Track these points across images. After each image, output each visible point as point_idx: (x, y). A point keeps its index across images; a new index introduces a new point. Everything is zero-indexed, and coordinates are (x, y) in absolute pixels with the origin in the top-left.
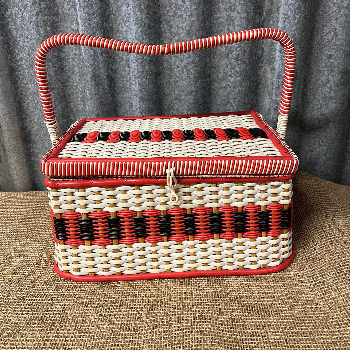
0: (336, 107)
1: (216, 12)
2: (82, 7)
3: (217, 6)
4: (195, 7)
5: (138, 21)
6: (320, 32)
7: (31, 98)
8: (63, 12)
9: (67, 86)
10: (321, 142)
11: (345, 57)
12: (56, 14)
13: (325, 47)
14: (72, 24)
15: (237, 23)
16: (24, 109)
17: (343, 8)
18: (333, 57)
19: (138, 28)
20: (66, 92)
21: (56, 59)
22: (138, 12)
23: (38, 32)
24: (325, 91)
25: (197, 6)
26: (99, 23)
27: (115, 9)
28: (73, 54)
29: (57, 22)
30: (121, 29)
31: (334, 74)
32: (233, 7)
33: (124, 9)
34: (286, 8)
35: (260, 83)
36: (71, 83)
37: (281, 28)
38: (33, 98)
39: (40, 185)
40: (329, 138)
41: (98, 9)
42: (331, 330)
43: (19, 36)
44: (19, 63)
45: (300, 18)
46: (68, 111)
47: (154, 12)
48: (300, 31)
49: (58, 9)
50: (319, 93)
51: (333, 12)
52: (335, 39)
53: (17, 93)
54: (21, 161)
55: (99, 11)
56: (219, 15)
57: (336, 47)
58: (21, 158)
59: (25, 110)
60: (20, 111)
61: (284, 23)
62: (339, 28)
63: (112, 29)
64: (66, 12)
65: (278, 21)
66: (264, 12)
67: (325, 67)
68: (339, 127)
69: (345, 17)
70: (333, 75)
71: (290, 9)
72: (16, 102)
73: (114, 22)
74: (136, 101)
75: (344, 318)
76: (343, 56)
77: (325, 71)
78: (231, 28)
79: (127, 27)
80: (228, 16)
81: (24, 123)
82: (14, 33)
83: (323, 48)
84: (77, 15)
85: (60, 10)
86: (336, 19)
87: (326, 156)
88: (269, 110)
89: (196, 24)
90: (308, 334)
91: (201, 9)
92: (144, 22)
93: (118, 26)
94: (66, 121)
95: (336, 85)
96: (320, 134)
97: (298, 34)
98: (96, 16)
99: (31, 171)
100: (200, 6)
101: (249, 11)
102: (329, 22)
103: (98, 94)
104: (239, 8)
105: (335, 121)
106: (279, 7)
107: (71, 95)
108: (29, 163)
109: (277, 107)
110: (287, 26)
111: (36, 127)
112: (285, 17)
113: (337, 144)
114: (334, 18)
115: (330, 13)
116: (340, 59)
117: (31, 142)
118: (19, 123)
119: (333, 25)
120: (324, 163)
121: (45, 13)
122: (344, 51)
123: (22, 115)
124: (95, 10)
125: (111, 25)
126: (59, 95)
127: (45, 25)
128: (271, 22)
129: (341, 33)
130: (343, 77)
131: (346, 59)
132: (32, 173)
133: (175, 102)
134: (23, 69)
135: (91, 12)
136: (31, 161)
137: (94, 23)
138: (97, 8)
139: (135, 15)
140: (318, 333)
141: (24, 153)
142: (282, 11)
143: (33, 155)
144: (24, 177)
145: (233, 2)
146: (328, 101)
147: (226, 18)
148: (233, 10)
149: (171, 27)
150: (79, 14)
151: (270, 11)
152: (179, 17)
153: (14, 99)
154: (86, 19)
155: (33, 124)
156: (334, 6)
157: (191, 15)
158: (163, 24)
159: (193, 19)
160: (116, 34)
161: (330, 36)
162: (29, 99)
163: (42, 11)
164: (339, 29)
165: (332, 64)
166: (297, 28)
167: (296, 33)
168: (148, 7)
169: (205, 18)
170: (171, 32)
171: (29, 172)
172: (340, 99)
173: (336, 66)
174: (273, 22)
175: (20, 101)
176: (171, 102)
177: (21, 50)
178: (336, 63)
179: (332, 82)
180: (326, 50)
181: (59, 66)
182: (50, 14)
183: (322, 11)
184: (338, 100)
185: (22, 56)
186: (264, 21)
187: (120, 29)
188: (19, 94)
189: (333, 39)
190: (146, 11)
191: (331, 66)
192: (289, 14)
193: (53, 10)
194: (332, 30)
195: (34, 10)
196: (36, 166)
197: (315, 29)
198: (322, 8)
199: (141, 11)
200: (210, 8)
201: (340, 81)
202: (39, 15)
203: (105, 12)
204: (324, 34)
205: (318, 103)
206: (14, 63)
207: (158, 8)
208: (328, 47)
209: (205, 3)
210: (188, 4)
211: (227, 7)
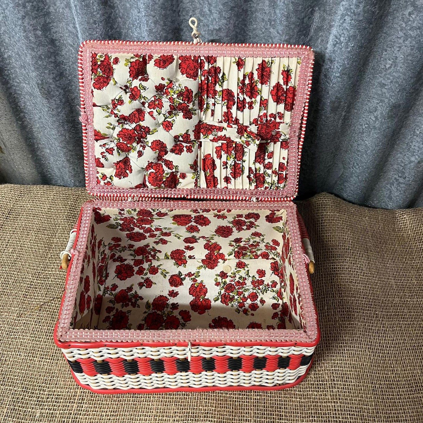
1: (252, 23)
2: (80, 14)
3: (254, 16)
4: (224, 21)
5: (152, 33)
6: (377, 57)
7: (27, 97)
8: (56, 10)
9: (69, 91)
10: (355, 164)
11: (399, 91)
12: (48, 14)
13: (380, 73)
14: (68, 25)
16: (21, 108)
17: (411, 37)
18: (386, 87)
20: (69, 97)
21: (52, 65)
22: (151, 23)
23: (27, 37)
24: (370, 118)
25: (227, 21)
26: (102, 32)
27: (122, 11)
28: (73, 58)
29: (50, 23)
30: (132, 34)
31: (384, 105)
32: (273, 23)
33: (135, 12)
34: (339, 31)
36: (73, 87)
37: (330, 51)
38: (31, 98)
39: (50, 175)
40: (365, 164)
41: (101, 16)
42: (301, 393)
43: (3, 33)
44: (8, 61)
45: (353, 46)
46: (73, 115)
47: (173, 22)
48: (351, 61)
49: (49, 8)
50: (364, 118)
51: (398, 37)
52: (393, 68)
53: (11, 94)
54: (26, 158)
55: (102, 19)
56: (255, 26)
57: (391, 78)
58: (25, 154)
59: (23, 108)
60: (17, 110)
61: (335, 47)
62: (400, 59)
64: (59, 11)
65: (328, 41)
66: (312, 30)
67: (376, 94)
68: (377, 156)
69: (410, 48)
70: (382, 105)
71: (343, 34)
72: (10, 103)
73: (122, 27)
75: (315, 382)
76: (398, 90)
77: (374, 97)
79: (138, 33)
80: (266, 29)
81: (23, 121)
83: (378, 74)
84: (74, 19)
85: (52, 8)
86: (400, 47)
87: (358, 178)
90: (283, 396)
91: (232, 24)
92: (159, 34)
93: (128, 31)
94: (71, 125)
95: (383, 117)
96: (357, 156)
97: (348, 64)
98: (99, 24)
99: (38, 164)
100: (231, 21)
101: (292, 34)
102: (390, 47)
104: (280, 28)
105: (374, 150)
106: (331, 26)
107: (74, 99)
108: (35, 158)
110: (337, 51)
111: (38, 125)
112: (336, 41)
113: (372, 169)
114: (398, 45)
115: (394, 37)
116: (393, 92)
117: (35, 139)
118: (17, 123)
119: (395, 52)
120: (355, 184)
121: (33, 17)
122: (399, 85)
123: (19, 114)
124: (97, 19)
125: (118, 30)
127: (34, 29)
128: (319, 41)
129: (401, 64)
130: (391, 110)
131: (400, 93)
132: (40, 166)
134: (14, 67)
135: (92, 21)
136: (37, 156)
137: (97, 33)
138: (99, 16)
139: (149, 26)
140: (290, 395)
141: (28, 150)
142: (334, 31)
143: (38, 150)
144: (32, 171)
145: (273, 17)
146: (371, 129)
147: (263, 31)
148: (273, 26)
150: (76, 19)
151: (320, 29)
152: (204, 26)
153: (8, 100)
154: (86, 29)
155: (34, 121)
156: (401, 30)
157: (219, 30)
158: (184, 30)
162: (25, 98)
163: (29, 14)
165: (384, 95)
166: (348, 57)
167: (346, 62)
168: (165, 17)
169: (237, 33)
171: (36, 166)
172: (384, 131)
173: (387, 98)
174: (322, 41)
175: (15, 101)
177: (7, 47)
178: (388, 95)
179: (378, 113)
180: (381, 77)
181: (57, 72)
182: (39, 16)
183: (385, 33)
184: (381, 132)
185: (10, 54)
186: (310, 40)
187: (130, 34)
188: (13, 93)
189: (390, 67)
190: (162, 23)
191: (383, 95)
192: (342, 39)
193: (42, 10)
194: (392, 57)
195: (19, 13)
196: (43, 159)
197: (371, 53)
198: (385, 29)
199: (156, 23)
200: (244, 20)
201: (388, 114)
202: (26, 19)
203: (109, 17)
204: (382, 59)
205: (360, 127)
207: (178, 14)
208: (383, 74)
209: (237, 16)
210: (216, 15)
211: (266, 19)
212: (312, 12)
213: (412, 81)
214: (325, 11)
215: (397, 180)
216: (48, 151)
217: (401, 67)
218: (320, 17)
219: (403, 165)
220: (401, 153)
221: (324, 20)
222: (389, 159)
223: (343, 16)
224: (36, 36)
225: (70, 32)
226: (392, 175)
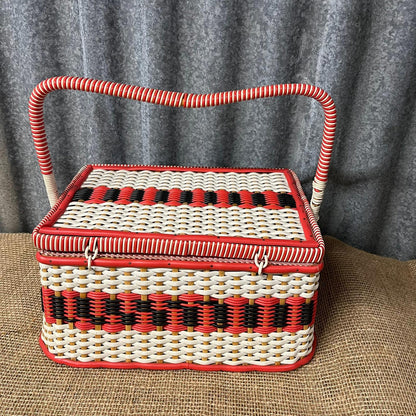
0: (376, 167)
1: (245, 48)
2: (87, 32)
3: (247, 40)
4: (219, 41)
5: (152, 52)
6: (365, 80)
7: (24, 128)
8: (65, 34)
9: (66, 119)
10: (357, 204)
11: (391, 112)
13: (369, 97)
14: (75, 49)
15: (268, 63)
16: (16, 140)
17: (394, 54)
18: (377, 110)
19: (152, 60)
20: (65, 125)
22: (152, 42)
23: (34, 57)
24: (366, 147)
25: (222, 41)
26: (106, 51)
27: (126, 35)
29: (58, 46)
30: (133, 59)
31: (378, 129)
32: (264, 44)
33: (137, 36)
34: (326, 51)
35: (291, 132)
36: (71, 115)
37: (320, 72)
40: (366, 201)
41: (106, 36)
43: (12, 58)
44: (12, 89)
45: (341, 63)
46: (67, 147)
47: (172, 43)
48: (341, 79)
49: (59, 31)
50: (359, 148)
51: (382, 58)
53: (8, 123)
54: (10, 199)
55: (107, 38)
56: (248, 51)
57: (381, 99)
58: (10, 195)
59: (18, 142)
60: (12, 142)
61: (323, 67)
63: (122, 58)
64: (68, 35)
65: (316, 64)
66: (301, 52)
67: (368, 120)
68: (378, 190)
69: (395, 66)
70: (376, 130)
71: (331, 52)
72: (6, 132)
73: (124, 50)
74: (146, 141)
76: (389, 111)
77: (367, 124)
78: (261, 67)
79: (139, 57)
80: (258, 52)
81: (15, 156)
82: (7, 54)
83: (367, 98)
84: (81, 40)
85: (62, 32)
86: (385, 67)
87: (362, 220)
88: (300, 162)
89: (220, 61)
91: (226, 44)
92: (159, 54)
93: (129, 56)
94: (63, 158)
95: (379, 142)
96: (357, 194)
97: (338, 82)
98: (103, 43)
99: (22, 209)
100: (226, 41)
101: (282, 51)
102: (376, 69)
103: (102, 131)
104: (271, 46)
106: (318, 48)
107: (70, 129)
108: (21, 201)
109: (309, 162)
110: (326, 71)
111: (30, 161)
112: (324, 61)
113: (375, 208)
114: (383, 66)
115: (378, 58)
116: (385, 113)
117: (24, 178)
118: (9, 156)
119: (381, 73)
120: (359, 227)
121: (43, 36)
122: (390, 105)
123: (13, 147)
124: (102, 37)
125: (121, 53)
126: (57, 129)
127: (42, 49)
128: (309, 64)
129: (389, 84)
130: (386, 134)
131: (392, 114)
132: (24, 212)
133: (192, 144)
134: (17, 95)
135: (97, 39)
136: (22, 198)
137: (100, 51)
138: (104, 34)
139: (149, 46)
141: (15, 190)
142: (322, 52)
143: (25, 192)
144: (14, 216)
145: (265, 39)
146: (368, 159)
147: (256, 55)
148: (265, 48)
149: (192, 60)
150: (83, 39)
151: (308, 52)
152: (201, 50)
153: (5, 129)
154: (91, 46)
155: (26, 157)
156: (384, 50)
157: (215, 50)
158: (182, 56)
159: (217, 54)
160: (126, 64)
161: (376, 87)
162: (22, 129)
163: (39, 33)
164: (387, 79)
165: (376, 118)
166: (337, 74)
167: (336, 80)
168: (165, 37)
169: (231, 54)
170: (191, 66)
171: (20, 211)
172: (382, 158)
173: (380, 121)
174: (311, 64)
175: (11, 132)
176: (188, 145)
178: (380, 118)
179: (374, 139)
180: (371, 101)
182: (49, 37)
183: (369, 55)
184: (379, 160)
185: (15, 81)
186: (300, 63)
187: (131, 59)
188: (11, 123)
189: (379, 89)
190: (162, 42)
192: (330, 57)
193: (52, 31)
194: (379, 78)
195: (31, 31)
196: (28, 204)
197: (359, 76)
198: (369, 52)
199: (156, 41)
200: (237, 43)
201: (384, 138)
202: (36, 37)
203: (114, 39)
204: (370, 82)
205: (356, 159)
206: (6, 87)
207: (177, 38)
208: (372, 98)
209: (232, 37)
210: (211, 36)
211: (258, 43)
212: (300, 33)
213: (402, 100)
214: (311, 34)
215: (403, 224)
216: (35, 194)
217: (390, 87)
218: (308, 39)
219: (406, 204)
220: (402, 191)
221: (311, 42)
222: (391, 198)
223: (329, 34)
224: (44, 57)
225: (76, 56)
226: (396, 219)
